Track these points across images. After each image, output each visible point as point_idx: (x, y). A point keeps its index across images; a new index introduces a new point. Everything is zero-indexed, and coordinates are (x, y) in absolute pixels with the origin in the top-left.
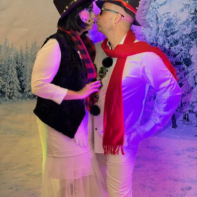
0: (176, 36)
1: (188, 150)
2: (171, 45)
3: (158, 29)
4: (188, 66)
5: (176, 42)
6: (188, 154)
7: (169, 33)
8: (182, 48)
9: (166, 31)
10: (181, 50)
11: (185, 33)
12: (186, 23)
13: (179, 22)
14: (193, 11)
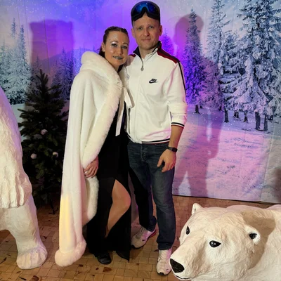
0: (235, 50)
1: (235, 139)
2: (230, 57)
3: (221, 44)
4: (242, 74)
5: (234, 55)
6: (235, 142)
7: (229, 48)
8: (239, 60)
9: (227, 46)
10: (238, 62)
11: (242, 48)
12: (244, 39)
13: (238, 39)
14: (250, 30)
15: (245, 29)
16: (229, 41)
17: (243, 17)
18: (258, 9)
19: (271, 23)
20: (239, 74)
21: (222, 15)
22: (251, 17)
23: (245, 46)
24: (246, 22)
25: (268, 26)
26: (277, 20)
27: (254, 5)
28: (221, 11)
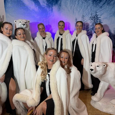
15: (91, 23)
16: (87, 26)
17: (90, 20)
18: (94, 17)
19: (98, 21)
20: (90, 36)
21: (85, 19)
22: (92, 19)
23: (91, 28)
24: (91, 21)
25: (97, 22)
26: (100, 20)
27: (93, 16)
28: (84, 18)
